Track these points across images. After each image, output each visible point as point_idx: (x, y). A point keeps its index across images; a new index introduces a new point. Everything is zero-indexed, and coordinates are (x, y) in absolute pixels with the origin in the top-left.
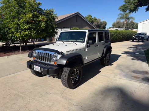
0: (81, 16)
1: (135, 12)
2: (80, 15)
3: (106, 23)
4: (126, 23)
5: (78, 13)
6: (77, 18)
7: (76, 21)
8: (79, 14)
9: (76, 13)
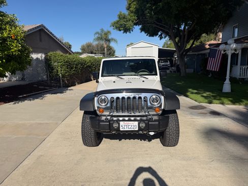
0: (49, 31)
1: (130, 33)
2: (47, 29)
3: (70, 45)
4: (107, 47)
5: (42, 26)
6: (40, 35)
7: (41, 41)
8: (44, 28)
9: (40, 26)
